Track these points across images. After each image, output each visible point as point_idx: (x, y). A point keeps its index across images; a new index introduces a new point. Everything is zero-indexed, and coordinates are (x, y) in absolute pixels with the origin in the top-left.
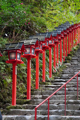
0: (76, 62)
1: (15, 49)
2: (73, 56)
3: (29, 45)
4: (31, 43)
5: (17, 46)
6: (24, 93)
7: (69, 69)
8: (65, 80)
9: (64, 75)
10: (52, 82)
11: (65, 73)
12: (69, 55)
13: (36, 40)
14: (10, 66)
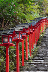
0: (45, 45)
1: (7, 35)
2: (41, 40)
3: (18, 31)
4: (19, 30)
5: (9, 32)
6: (13, 70)
7: (41, 50)
8: (42, 58)
9: (40, 54)
10: (32, 60)
11: (40, 53)
12: (39, 40)
13: (23, 27)
14: (2, 48)
